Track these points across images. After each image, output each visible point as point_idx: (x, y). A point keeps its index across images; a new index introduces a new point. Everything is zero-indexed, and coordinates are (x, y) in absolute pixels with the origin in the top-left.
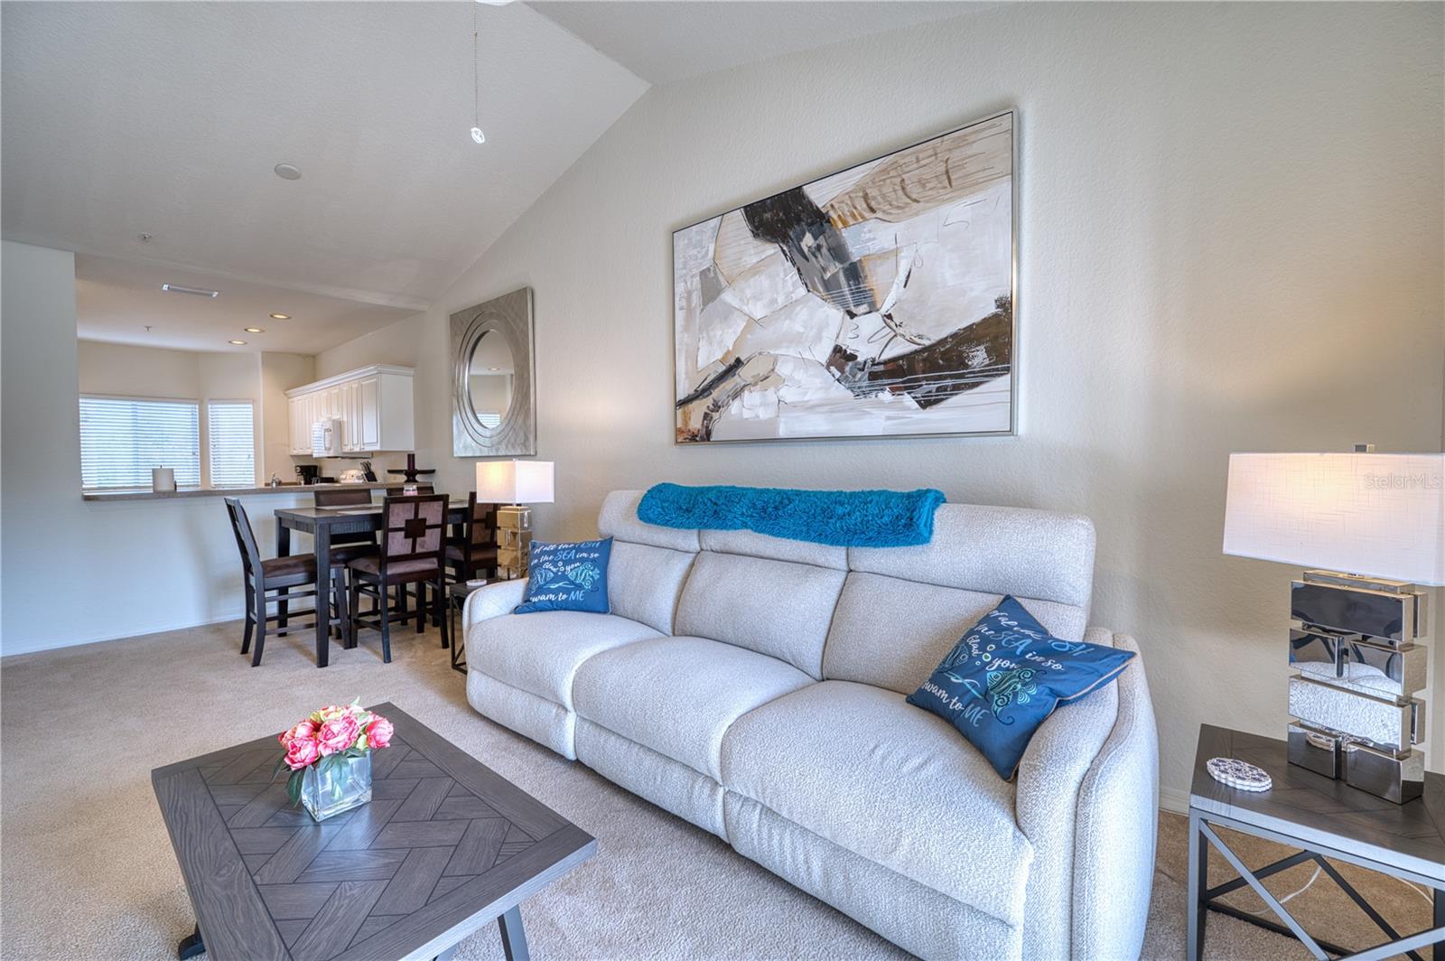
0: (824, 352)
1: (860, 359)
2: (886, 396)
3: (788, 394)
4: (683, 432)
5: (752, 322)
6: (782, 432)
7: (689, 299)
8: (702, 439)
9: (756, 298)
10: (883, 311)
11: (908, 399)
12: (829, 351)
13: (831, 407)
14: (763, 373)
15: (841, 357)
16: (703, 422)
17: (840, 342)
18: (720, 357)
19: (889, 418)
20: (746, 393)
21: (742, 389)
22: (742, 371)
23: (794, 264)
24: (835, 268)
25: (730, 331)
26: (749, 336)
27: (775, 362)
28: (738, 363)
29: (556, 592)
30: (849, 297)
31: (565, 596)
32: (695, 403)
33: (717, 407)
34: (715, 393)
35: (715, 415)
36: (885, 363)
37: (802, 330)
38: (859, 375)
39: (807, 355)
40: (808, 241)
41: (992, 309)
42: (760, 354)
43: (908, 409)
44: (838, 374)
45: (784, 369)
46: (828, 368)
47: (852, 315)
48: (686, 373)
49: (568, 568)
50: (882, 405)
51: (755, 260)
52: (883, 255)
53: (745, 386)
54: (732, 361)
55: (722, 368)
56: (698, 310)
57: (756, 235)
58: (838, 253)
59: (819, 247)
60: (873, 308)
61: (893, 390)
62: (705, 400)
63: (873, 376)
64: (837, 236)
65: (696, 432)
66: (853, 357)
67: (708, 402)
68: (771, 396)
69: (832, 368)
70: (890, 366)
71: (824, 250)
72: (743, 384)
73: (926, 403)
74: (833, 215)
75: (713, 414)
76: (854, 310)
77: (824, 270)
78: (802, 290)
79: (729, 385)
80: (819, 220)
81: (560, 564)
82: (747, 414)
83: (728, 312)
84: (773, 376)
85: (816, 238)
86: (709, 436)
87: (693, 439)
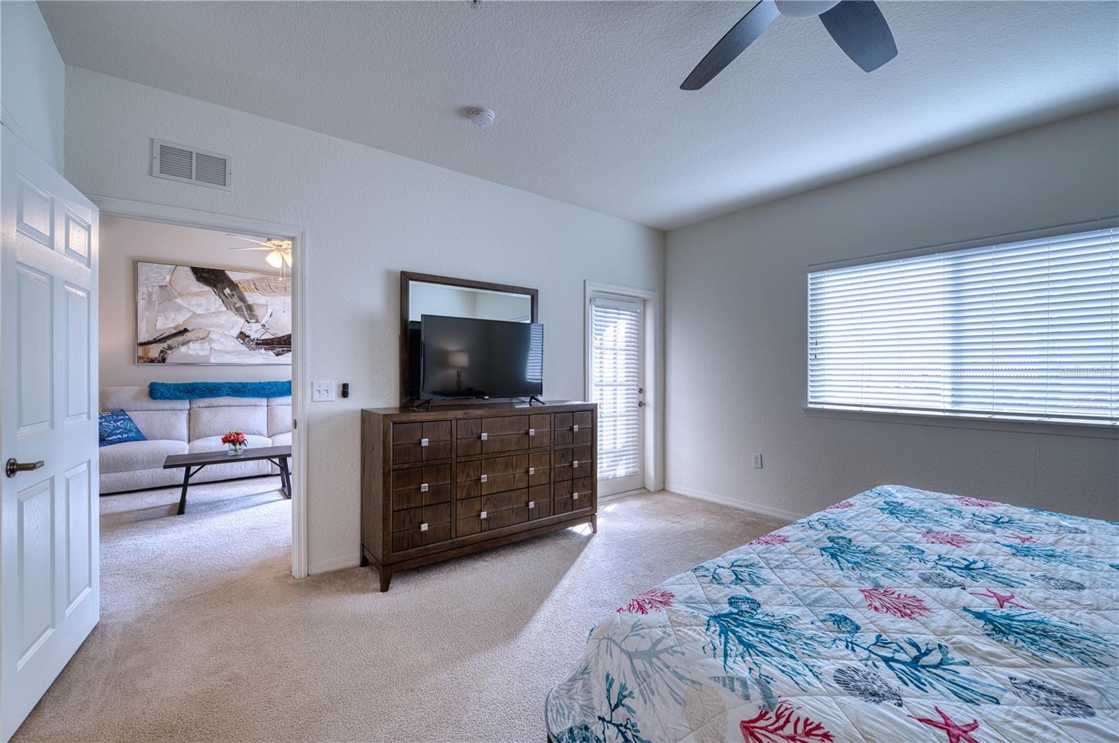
0: (236, 333)
1: (252, 337)
2: (263, 351)
3: (216, 346)
4: (144, 357)
5: (194, 315)
6: (213, 360)
7: (150, 294)
8: (159, 362)
9: (198, 306)
10: (262, 323)
11: (271, 353)
12: (237, 333)
13: (239, 353)
14: (201, 336)
15: (243, 336)
16: (159, 355)
17: (243, 330)
18: (173, 326)
19: (263, 358)
20: (191, 344)
21: (189, 342)
22: (188, 334)
23: (220, 298)
24: (239, 304)
25: (181, 316)
26: (193, 320)
27: (209, 333)
28: (186, 330)
29: (121, 433)
30: (247, 316)
31: (126, 435)
32: (153, 345)
33: (170, 348)
34: (169, 342)
35: (169, 352)
36: (262, 340)
37: (224, 323)
38: (252, 343)
39: (226, 333)
40: (227, 291)
42: (200, 328)
43: (271, 356)
44: (242, 342)
45: (214, 337)
46: (237, 339)
47: (249, 322)
48: (147, 330)
49: (119, 423)
50: (261, 354)
51: (197, 290)
52: (262, 305)
54: (182, 329)
55: (174, 331)
56: (157, 303)
57: (198, 280)
58: (242, 299)
59: (233, 295)
60: (257, 321)
61: (266, 349)
62: (161, 344)
63: (257, 344)
64: (241, 292)
65: (154, 359)
66: (249, 337)
67: (165, 345)
68: (206, 346)
69: (239, 339)
70: (265, 342)
71: (236, 296)
72: (188, 339)
73: (278, 355)
74: (239, 284)
75: (167, 350)
76: (250, 321)
77: (236, 303)
78: (225, 308)
79: (180, 339)
80: (233, 286)
81: (112, 422)
82: (190, 352)
83: (179, 308)
84: (207, 338)
85: (231, 291)
86: (164, 360)
87: (152, 361)
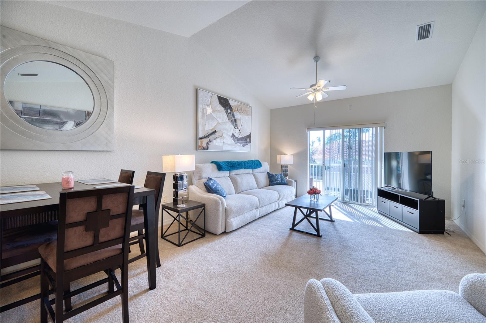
0: (231, 135)
1: (236, 137)
3: (225, 141)
4: (200, 147)
5: (218, 123)
6: (224, 149)
7: (203, 110)
8: (206, 149)
9: (220, 118)
10: (239, 129)
11: (241, 145)
13: (232, 145)
14: (221, 135)
15: (233, 136)
16: (206, 145)
17: (233, 133)
18: (211, 129)
19: (239, 148)
20: (217, 139)
21: (216, 138)
22: (216, 133)
23: (227, 114)
24: (233, 119)
25: (214, 123)
26: (218, 126)
27: (223, 133)
28: (215, 132)
30: (235, 125)
32: (204, 139)
33: (210, 141)
34: (210, 138)
35: (210, 143)
37: (228, 128)
39: (229, 134)
40: (229, 111)
41: (249, 134)
42: (220, 131)
43: (241, 147)
44: (233, 139)
45: (224, 135)
47: (235, 129)
48: (202, 130)
50: (238, 145)
51: (220, 109)
52: (239, 120)
53: (217, 137)
54: (214, 131)
55: (212, 132)
57: (220, 104)
58: (233, 116)
61: (240, 143)
62: (207, 139)
63: (237, 140)
64: (233, 112)
65: (204, 147)
68: (222, 141)
71: (231, 114)
72: (216, 137)
73: (243, 146)
74: (233, 108)
75: (209, 143)
76: (235, 128)
77: (231, 118)
78: (228, 120)
79: (213, 136)
80: (231, 108)
82: (217, 144)
83: (214, 118)
85: (230, 111)
86: (208, 148)
87: (204, 149)
